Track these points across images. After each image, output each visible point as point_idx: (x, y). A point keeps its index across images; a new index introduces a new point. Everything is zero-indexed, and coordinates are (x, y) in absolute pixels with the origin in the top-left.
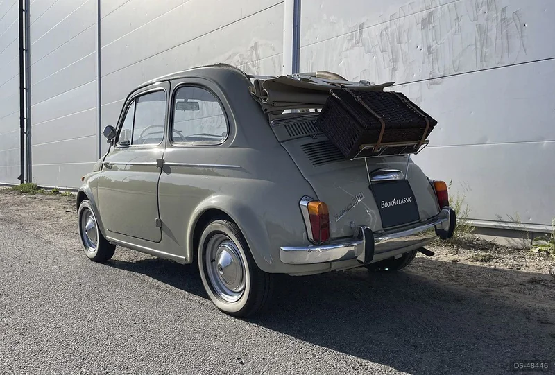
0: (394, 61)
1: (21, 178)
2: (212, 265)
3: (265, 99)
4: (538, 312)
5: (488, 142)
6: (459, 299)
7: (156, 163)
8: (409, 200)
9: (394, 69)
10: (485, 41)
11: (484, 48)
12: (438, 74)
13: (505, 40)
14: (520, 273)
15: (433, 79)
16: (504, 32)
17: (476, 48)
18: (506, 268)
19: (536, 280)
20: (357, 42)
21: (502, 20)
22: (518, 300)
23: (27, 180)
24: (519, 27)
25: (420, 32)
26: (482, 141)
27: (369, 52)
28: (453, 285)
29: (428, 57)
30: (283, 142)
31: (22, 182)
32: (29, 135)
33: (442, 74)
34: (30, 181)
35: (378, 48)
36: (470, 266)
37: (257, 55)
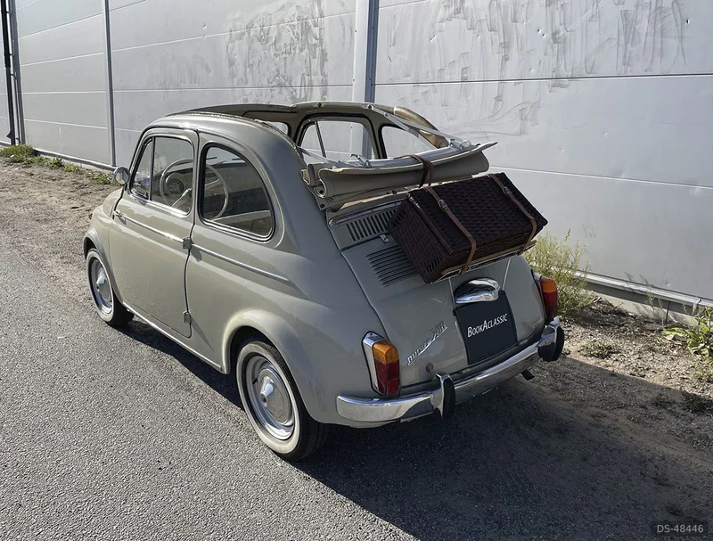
0: (506, 46)
1: (11, 135)
2: (254, 387)
3: (322, 192)
4: (656, 463)
5: (623, 176)
6: (563, 429)
7: (182, 241)
8: (503, 319)
9: (506, 58)
10: (631, 36)
11: (629, 46)
12: (564, 72)
13: (658, 39)
14: (644, 383)
15: (557, 80)
16: (659, 26)
17: (618, 44)
18: (627, 373)
19: (662, 401)
20: (458, 11)
21: (657, 9)
22: (635, 437)
23: (19, 139)
24: (679, 23)
25: (543, 8)
26: (617, 174)
27: (472, 28)
28: (558, 400)
29: (552, 48)
30: (343, 250)
31: (13, 143)
32: (18, 78)
33: (570, 74)
34: (24, 142)
35: (485, 26)
36: (582, 364)
37: (320, 10)
